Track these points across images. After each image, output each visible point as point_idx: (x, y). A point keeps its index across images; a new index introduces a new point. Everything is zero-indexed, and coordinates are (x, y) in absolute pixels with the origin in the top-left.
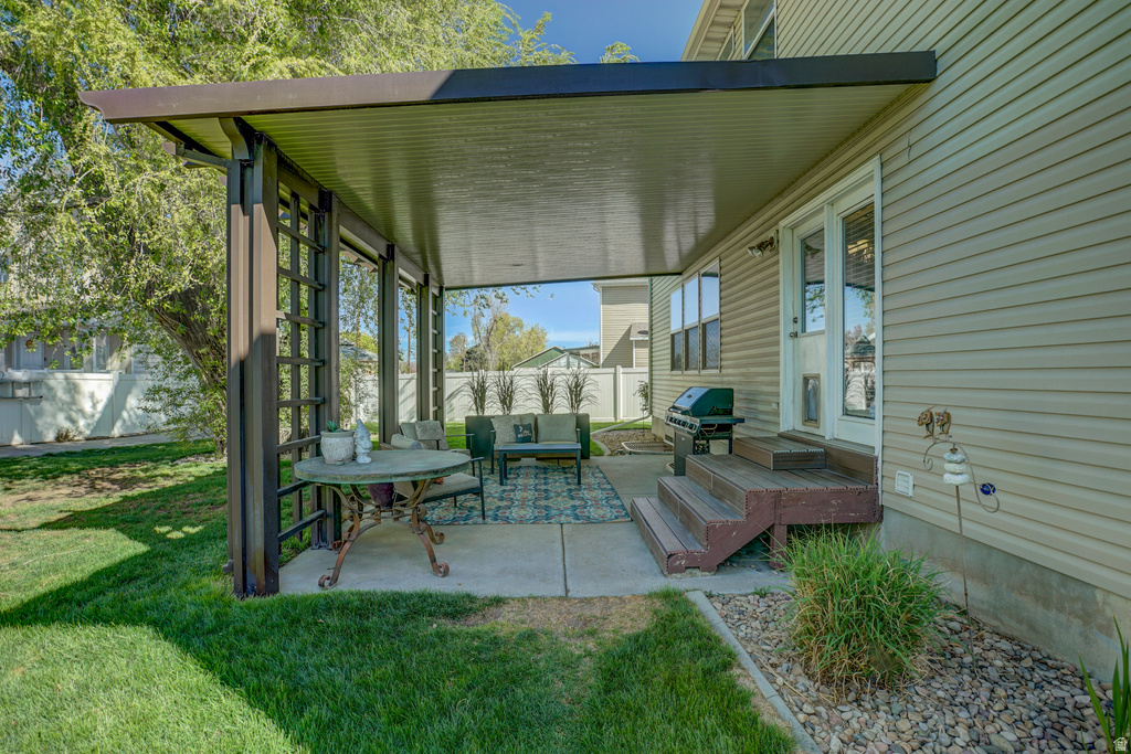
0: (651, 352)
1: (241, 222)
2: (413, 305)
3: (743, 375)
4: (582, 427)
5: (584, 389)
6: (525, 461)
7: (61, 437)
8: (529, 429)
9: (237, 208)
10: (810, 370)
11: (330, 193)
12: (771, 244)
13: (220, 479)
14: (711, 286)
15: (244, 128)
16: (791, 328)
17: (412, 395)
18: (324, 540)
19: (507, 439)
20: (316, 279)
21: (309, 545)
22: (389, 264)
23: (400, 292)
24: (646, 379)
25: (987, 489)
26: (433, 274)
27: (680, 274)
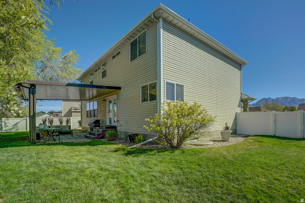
0: (81, 114)
3: (101, 118)
10: (110, 117)
12: (105, 100)
14: (96, 103)
16: (108, 112)
24: (80, 119)
25: (121, 125)
27: (89, 100)
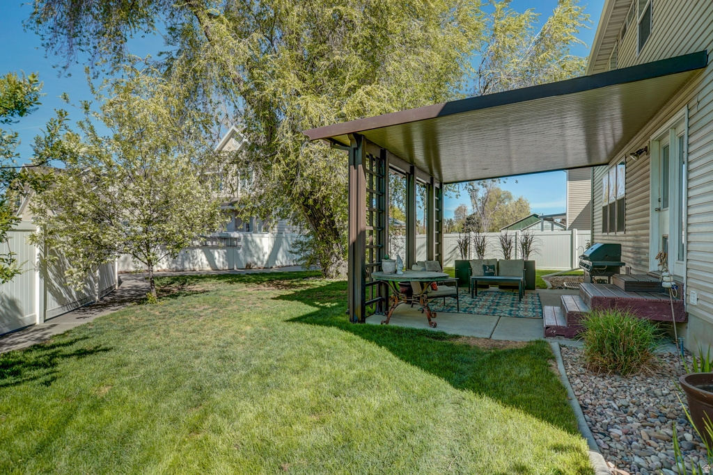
0: (593, 219)
1: (354, 172)
2: (425, 193)
3: (635, 235)
4: (528, 267)
5: (531, 245)
6: (491, 288)
7: (249, 267)
8: (492, 267)
9: (352, 167)
10: (665, 234)
11: (385, 150)
12: (646, 150)
13: (328, 287)
15: (357, 137)
16: (656, 205)
17: (423, 246)
18: (381, 311)
19: (479, 273)
20: (379, 190)
21: (375, 313)
22: (411, 176)
23: (417, 186)
26: (436, 175)
27: (607, 164)
